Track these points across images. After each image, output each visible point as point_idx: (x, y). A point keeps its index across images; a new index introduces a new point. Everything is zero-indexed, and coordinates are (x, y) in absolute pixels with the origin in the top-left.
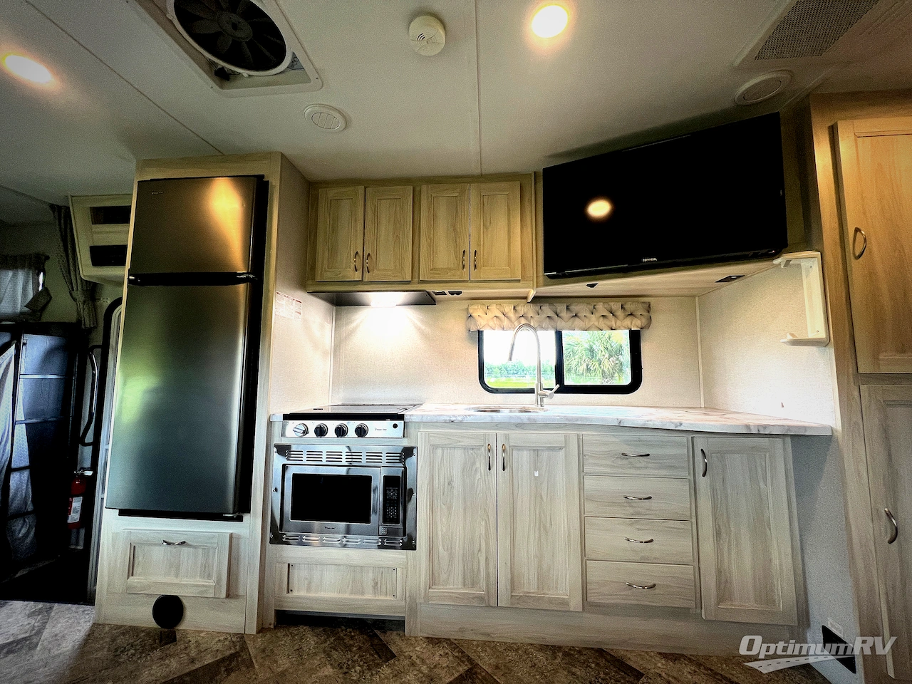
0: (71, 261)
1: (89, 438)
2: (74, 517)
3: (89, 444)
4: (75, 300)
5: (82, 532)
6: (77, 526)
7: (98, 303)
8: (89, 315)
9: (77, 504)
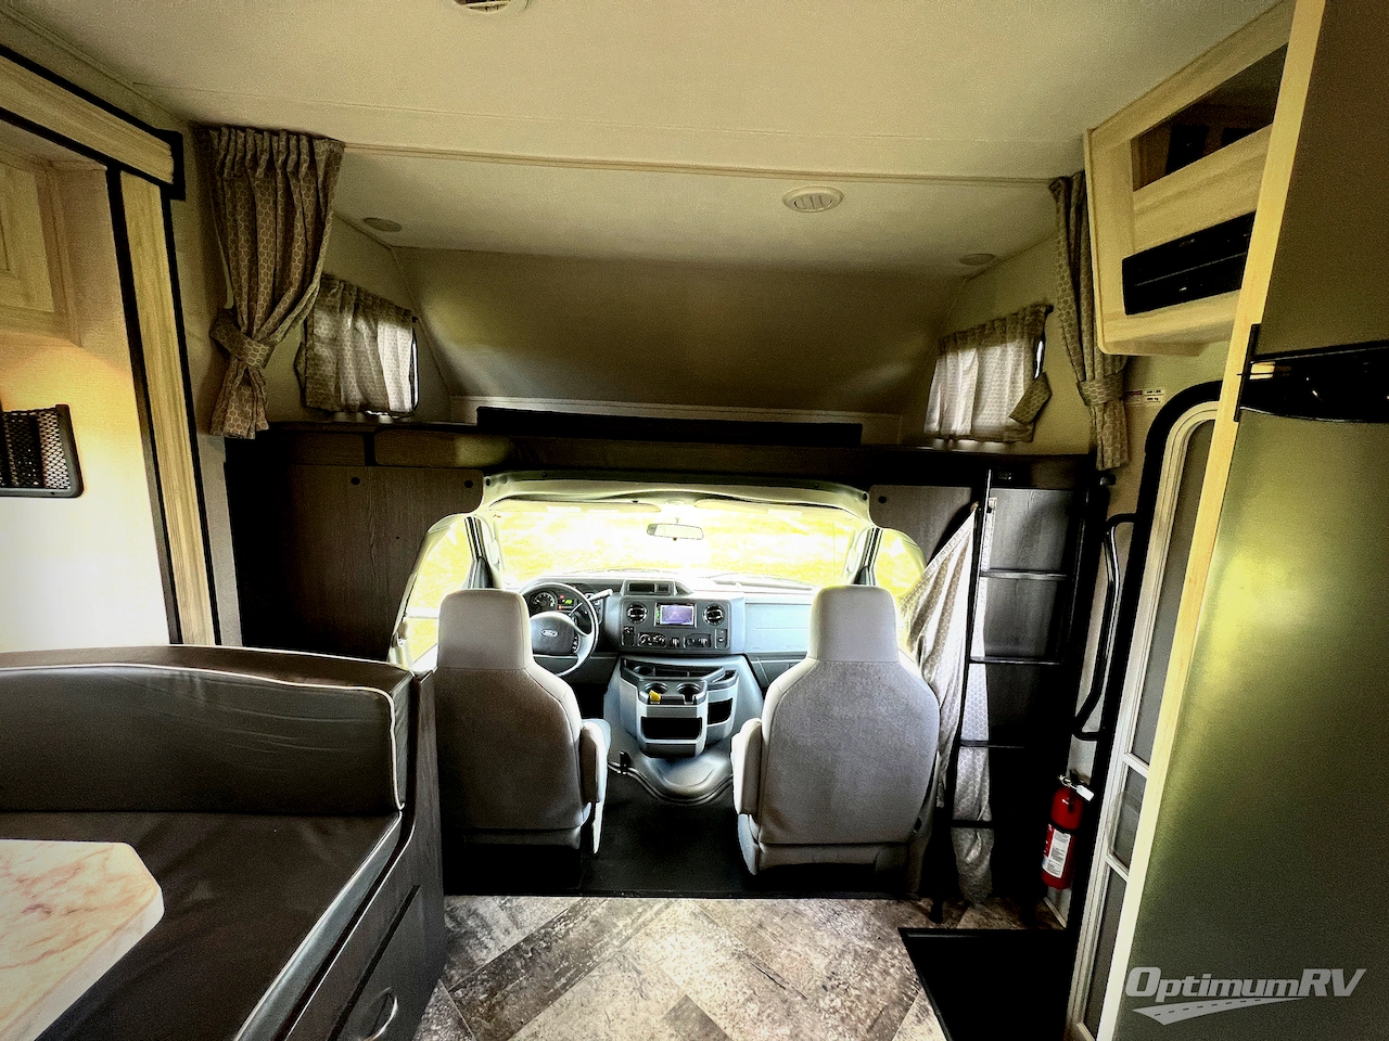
0: (1084, 308)
1: (1094, 723)
2: (1055, 863)
3: (1089, 737)
4: (1087, 402)
5: (1068, 894)
6: (1060, 884)
7: (1136, 402)
8: (1115, 438)
9: (1060, 843)
